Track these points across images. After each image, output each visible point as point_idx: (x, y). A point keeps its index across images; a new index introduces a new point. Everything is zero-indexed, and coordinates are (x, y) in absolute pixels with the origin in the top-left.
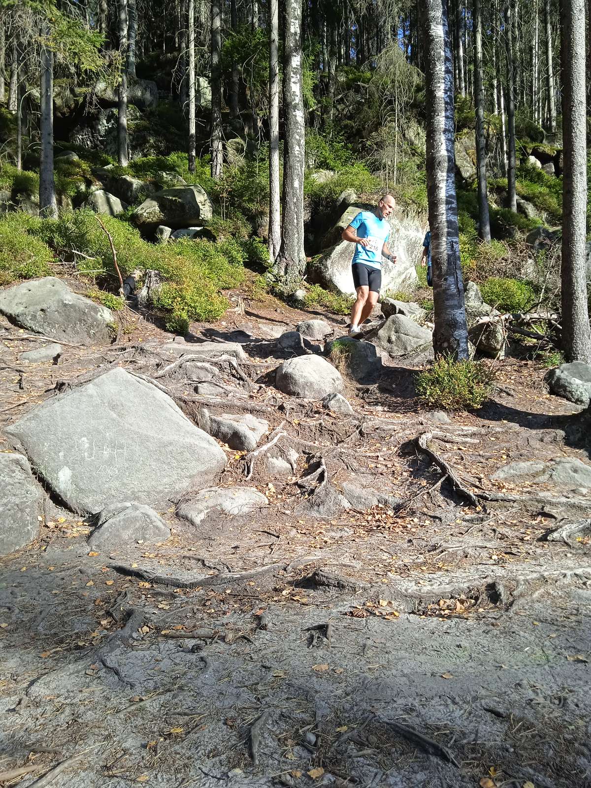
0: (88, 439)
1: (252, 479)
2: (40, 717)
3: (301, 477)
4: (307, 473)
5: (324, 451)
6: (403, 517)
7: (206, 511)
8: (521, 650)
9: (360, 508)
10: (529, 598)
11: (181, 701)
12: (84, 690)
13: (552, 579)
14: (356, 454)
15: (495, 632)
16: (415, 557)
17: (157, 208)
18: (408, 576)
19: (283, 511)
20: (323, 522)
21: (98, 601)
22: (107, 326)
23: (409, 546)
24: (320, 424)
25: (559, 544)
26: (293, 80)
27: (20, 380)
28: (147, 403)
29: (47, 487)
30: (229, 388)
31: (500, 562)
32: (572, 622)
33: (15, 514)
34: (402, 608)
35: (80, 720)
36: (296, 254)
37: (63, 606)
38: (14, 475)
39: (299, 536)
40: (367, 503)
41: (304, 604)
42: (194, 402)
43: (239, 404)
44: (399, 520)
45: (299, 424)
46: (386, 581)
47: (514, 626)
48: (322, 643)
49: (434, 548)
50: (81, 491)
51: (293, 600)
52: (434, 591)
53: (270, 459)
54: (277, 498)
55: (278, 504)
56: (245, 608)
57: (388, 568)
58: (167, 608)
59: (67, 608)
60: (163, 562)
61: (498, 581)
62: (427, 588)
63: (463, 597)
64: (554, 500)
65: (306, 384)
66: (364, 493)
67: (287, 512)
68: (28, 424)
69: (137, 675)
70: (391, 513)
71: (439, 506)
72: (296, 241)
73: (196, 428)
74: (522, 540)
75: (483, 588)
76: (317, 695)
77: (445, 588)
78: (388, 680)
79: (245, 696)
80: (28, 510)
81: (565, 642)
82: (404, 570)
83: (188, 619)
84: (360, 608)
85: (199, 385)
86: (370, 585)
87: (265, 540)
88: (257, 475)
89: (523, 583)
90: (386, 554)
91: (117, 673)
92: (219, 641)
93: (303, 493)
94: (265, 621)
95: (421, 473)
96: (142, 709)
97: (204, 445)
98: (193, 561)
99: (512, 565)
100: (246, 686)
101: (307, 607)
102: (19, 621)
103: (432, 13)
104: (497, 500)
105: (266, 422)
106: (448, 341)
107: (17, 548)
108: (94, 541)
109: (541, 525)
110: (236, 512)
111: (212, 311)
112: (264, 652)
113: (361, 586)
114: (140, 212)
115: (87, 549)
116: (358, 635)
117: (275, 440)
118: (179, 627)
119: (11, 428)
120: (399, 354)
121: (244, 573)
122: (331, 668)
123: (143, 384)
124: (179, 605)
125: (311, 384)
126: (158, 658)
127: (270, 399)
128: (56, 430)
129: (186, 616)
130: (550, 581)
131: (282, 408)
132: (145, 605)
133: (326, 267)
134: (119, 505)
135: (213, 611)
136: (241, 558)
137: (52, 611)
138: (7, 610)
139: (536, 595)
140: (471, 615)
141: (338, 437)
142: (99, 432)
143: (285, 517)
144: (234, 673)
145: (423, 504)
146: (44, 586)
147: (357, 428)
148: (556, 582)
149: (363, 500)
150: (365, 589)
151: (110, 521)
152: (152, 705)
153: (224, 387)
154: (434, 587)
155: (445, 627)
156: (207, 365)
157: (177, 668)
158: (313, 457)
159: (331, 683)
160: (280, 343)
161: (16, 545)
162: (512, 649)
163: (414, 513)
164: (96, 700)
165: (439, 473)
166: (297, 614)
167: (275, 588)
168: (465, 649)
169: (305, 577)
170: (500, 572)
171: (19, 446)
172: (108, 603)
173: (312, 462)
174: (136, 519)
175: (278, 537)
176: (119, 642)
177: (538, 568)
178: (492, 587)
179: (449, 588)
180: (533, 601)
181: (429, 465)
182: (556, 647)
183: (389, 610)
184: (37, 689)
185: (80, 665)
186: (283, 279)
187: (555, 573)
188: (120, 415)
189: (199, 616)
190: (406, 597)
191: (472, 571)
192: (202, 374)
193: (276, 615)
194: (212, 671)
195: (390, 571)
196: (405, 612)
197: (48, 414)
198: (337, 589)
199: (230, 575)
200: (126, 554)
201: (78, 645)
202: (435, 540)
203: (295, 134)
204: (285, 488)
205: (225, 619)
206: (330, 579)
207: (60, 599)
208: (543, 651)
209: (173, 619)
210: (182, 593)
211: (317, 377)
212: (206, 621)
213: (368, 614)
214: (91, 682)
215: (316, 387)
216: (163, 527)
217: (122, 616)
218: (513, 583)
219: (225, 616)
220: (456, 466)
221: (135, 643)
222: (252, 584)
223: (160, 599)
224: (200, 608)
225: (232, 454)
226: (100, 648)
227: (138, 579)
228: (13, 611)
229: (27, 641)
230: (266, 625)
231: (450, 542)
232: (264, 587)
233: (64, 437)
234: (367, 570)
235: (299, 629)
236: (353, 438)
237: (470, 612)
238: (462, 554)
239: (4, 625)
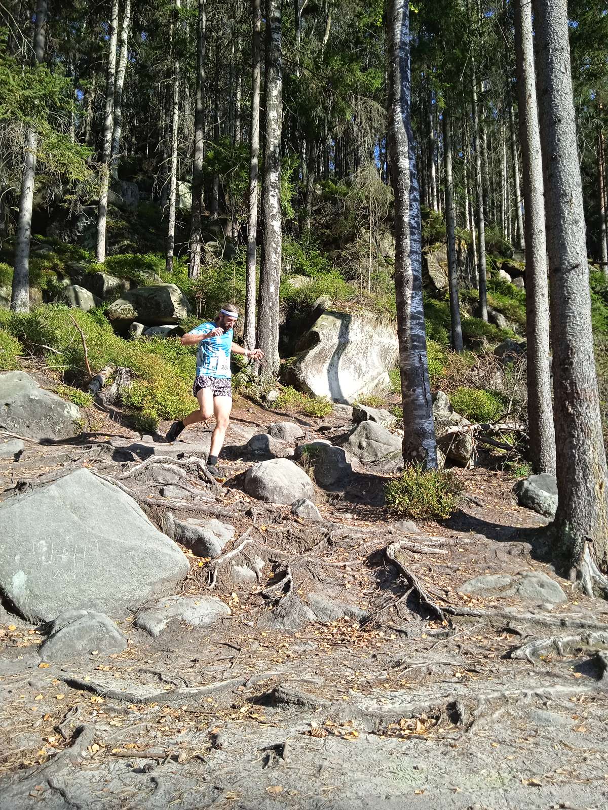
0: (46, 542)
1: (216, 588)
3: (266, 586)
4: (272, 582)
5: (290, 560)
7: (165, 621)
8: (477, 772)
9: (325, 620)
10: (489, 719)
13: (513, 699)
14: (323, 563)
15: (453, 753)
16: (378, 673)
17: (131, 306)
18: (370, 694)
19: (246, 622)
20: (287, 635)
21: (46, 717)
22: (74, 422)
23: (372, 662)
24: (288, 531)
25: (523, 662)
26: (271, 193)
28: (109, 506)
30: (196, 491)
31: (463, 681)
32: (530, 744)
34: (362, 727)
36: (270, 356)
37: (9, 722)
39: (261, 649)
40: (332, 615)
41: (261, 723)
42: (159, 506)
43: (205, 508)
44: (364, 634)
45: (266, 530)
47: (472, 747)
48: (278, 764)
49: (398, 664)
50: (36, 597)
51: (251, 717)
52: (395, 710)
53: (235, 567)
54: (240, 609)
55: (241, 615)
56: (200, 726)
57: (350, 686)
58: (119, 725)
59: (13, 724)
60: (117, 675)
61: (459, 700)
62: (388, 707)
63: (424, 716)
64: (519, 616)
65: (275, 488)
66: (330, 604)
67: (251, 623)
69: (85, 796)
70: (356, 626)
71: (405, 619)
72: (271, 343)
73: (160, 533)
74: (485, 657)
75: (445, 707)
77: (406, 707)
78: (341, 803)
81: (521, 764)
82: (366, 688)
83: (141, 737)
84: (319, 727)
85: (165, 487)
86: (330, 703)
87: (226, 653)
88: (220, 584)
89: (483, 702)
90: (349, 670)
91: (63, 795)
92: (172, 761)
93: (267, 604)
94: (220, 740)
95: (388, 584)
97: (169, 552)
98: (149, 675)
99: (475, 683)
101: (265, 726)
104: (463, 615)
105: (232, 527)
106: (418, 452)
108: (46, 651)
109: (506, 642)
110: (197, 622)
111: (183, 411)
112: (218, 773)
113: (322, 703)
114: (114, 308)
115: (38, 660)
116: (315, 755)
117: (241, 547)
118: (131, 745)
120: (370, 460)
122: (285, 789)
123: (107, 486)
124: (132, 722)
125: (280, 488)
126: (107, 778)
127: (237, 504)
128: (14, 531)
129: (139, 734)
130: (511, 701)
131: (249, 513)
132: (96, 722)
133: (300, 369)
134: (75, 613)
135: (167, 728)
136: (200, 672)
139: (496, 715)
140: (431, 735)
141: (306, 545)
142: (58, 535)
143: (247, 629)
144: (186, 795)
145: (389, 617)
147: (326, 536)
148: (517, 701)
149: (329, 612)
150: (325, 707)
151: (64, 630)
153: (192, 490)
154: (395, 705)
155: (404, 747)
156: (175, 467)
157: (126, 789)
158: (280, 565)
159: (284, 806)
160: (250, 445)
162: (468, 771)
163: (380, 626)
165: (406, 585)
166: (254, 733)
167: (233, 705)
168: (422, 771)
169: (264, 693)
170: (462, 690)
172: (57, 718)
173: (278, 570)
174: (91, 628)
175: (239, 650)
176: (68, 761)
177: (500, 687)
178: (452, 706)
179: (410, 707)
180: (493, 722)
181: (397, 576)
182: (512, 770)
183: (349, 729)
185: (25, 786)
186: (257, 380)
187: (516, 692)
188: (82, 518)
189: (153, 733)
190: (365, 715)
191: (434, 689)
192: (169, 476)
193: (232, 733)
194: (163, 792)
195: (352, 688)
196: (365, 732)
197: (7, 515)
198: (296, 706)
199: (187, 690)
200: (79, 666)
201: (23, 764)
202: (399, 655)
203: (273, 243)
204: (249, 598)
205: (179, 738)
206: (290, 695)
207: (6, 713)
208: (499, 774)
209: (124, 737)
210: (135, 709)
211: (286, 481)
212: (160, 740)
213: (327, 734)
214: (35, 803)
215: (285, 492)
216: (120, 637)
217: (72, 734)
218: (474, 702)
219: (180, 735)
220: (423, 578)
221: (84, 762)
222: (209, 700)
223: (112, 715)
224: (154, 725)
225: (195, 560)
226: (47, 767)
227: (90, 693)
230: (221, 745)
231: (414, 658)
232: (222, 703)
233: (21, 539)
234: (329, 686)
235: (255, 749)
236: (321, 547)
237: (430, 733)
238: (426, 671)
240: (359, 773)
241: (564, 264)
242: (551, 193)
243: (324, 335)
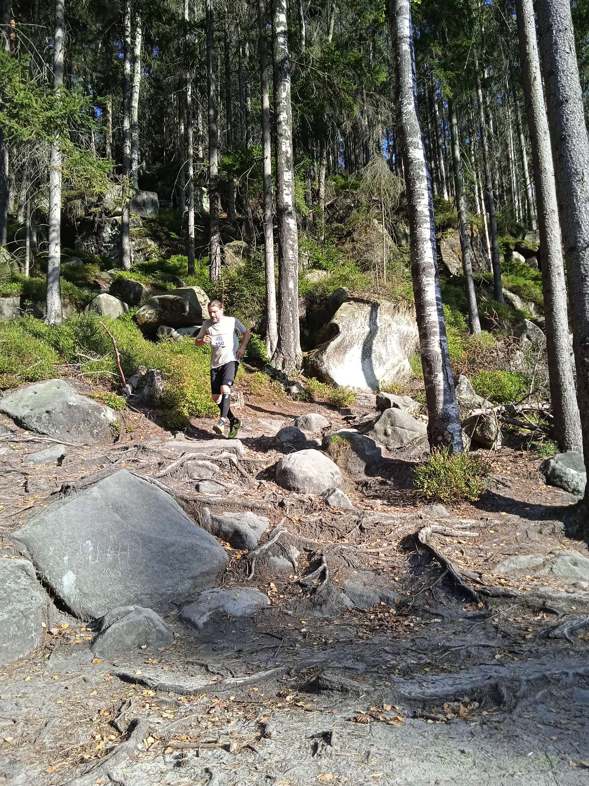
0: (92, 542)
1: (254, 579)
3: (303, 575)
4: (308, 571)
5: (325, 548)
7: (208, 614)
8: (525, 755)
9: (361, 606)
10: (531, 699)
13: (555, 679)
14: (357, 551)
15: (500, 736)
16: (418, 657)
17: (158, 310)
18: (412, 679)
19: (285, 611)
20: (326, 622)
21: (102, 711)
22: (110, 425)
23: (411, 646)
24: (321, 520)
25: (561, 641)
26: (285, 192)
27: (26, 483)
28: (149, 504)
29: (51, 592)
30: (229, 485)
31: (503, 662)
32: (575, 725)
33: (19, 621)
34: (406, 712)
36: (292, 350)
37: (68, 717)
38: (19, 581)
40: (369, 601)
41: (307, 710)
42: (195, 501)
43: (239, 502)
44: (401, 619)
45: (299, 520)
46: (390, 684)
47: (518, 730)
49: (437, 647)
50: (85, 595)
51: (297, 706)
52: (438, 694)
53: (272, 558)
54: (279, 598)
55: (280, 605)
56: (249, 716)
57: (391, 671)
58: (172, 717)
59: (71, 719)
60: (166, 668)
61: (500, 682)
62: (431, 690)
63: (467, 699)
64: (554, 595)
65: (305, 479)
66: (366, 590)
67: (290, 612)
68: (34, 529)
70: (392, 610)
71: (441, 603)
72: (292, 337)
73: (198, 528)
74: (524, 638)
75: (487, 689)
77: (448, 690)
80: (32, 617)
81: (570, 745)
82: (407, 673)
83: (192, 728)
84: (364, 713)
85: (200, 483)
86: (373, 689)
87: (268, 643)
88: (258, 575)
89: (525, 683)
90: (390, 656)
93: (305, 592)
94: (269, 729)
95: (422, 569)
97: (208, 546)
98: (196, 667)
99: (515, 664)
101: (311, 713)
102: (25, 734)
104: (498, 596)
105: (267, 519)
106: (443, 436)
107: (21, 656)
108: (97, 648)
109: (544, 621)
110: (239, 614)
111: (212, 408)
112: (269, 761)
113: (365, 689)
114: (142, 313)
115: (90, 656)
116: (362, 742)
117: (276, 538)
118: (184, 737)
119: (17, 534)
120: (396, 447)
121: (247, 678)
122: (336, 777)
123: (146, 485)
124: (183, 714)
125: (310, 478)
126: (163, 770)
127: (270, 496)
128: (61, 534)
129: (191, 725)
130: (552, 681)
131: (282, 504)
132: (149, 715)
133: (322, 361)
134: (123, 609)
135: (217, 719)
136: (245, 662)
137: (57, 723)
138: (13, 723)
139: (539, 695)
140: (474, 718)
141: (339, 533)
142: (103, 535)
143: (287, 618)
144: (240, 785)
145: (425, 601)
146: (48, 697)
147: (357, 524)
148: (559, 681)
149: (365, 598)
150: (366, 692)
151: (113, 626)
153: (225, 484)
154: (437, 689)
156: (208, 463)
158: (314, 554)
160: (278, 438)
161: (20, 653)
162: (515, 754)
163: (416, 610)
165: (440, 569)
166: (301, 721)
167: (279, 693)
168: (469, 755)
169: (308, 681)
170: (502, 672)
171: (24, 551)
172: (112, 712)
173: (313, 559)
174: (139, 623)
175: (281, 639)
176: (125, 754)
177: (541, 667)
178: (495, 688)
179: (452, 691)
180: (536, 703)
181: (429, 560)
182: (560, 752)
183: (393, 715)
185: (87, 779)
186: (281, 374)
187: (557, 672)
188: (124, 517)
189: (204, 724)
190: (409, 700)
191: (475, 671)
192: (203, 472)
193: (280, 722)
194: (217, 783)
195: (393, 673)
196: (409, 717)
197: (54, 518)
198: (340, 693)
199: (233, 680)
200: (129, 661)
201: (83, 759)
202: (438, 639)
203: (289, 240)
204: (287, 588)
205: (229, 728)
206: (333, 682)
207: (64, 709)
208: (547, 756)
209: (177, 729)
210: (186, 701)
211: (316, 472)
212: (211, 730)
213: (372, 720)
215: (315, 482)
216: (166, 631)
217: (127, 727)
218: (517, 683)
219: (229, 725)
220: (456, 561)
221: (141, 755)
222: (256, 689)
223: (164, 708)
224: (204, 716)
225: (233, 553)
226: (106, 760)
227: (141, 687)
228: (18, 724)
229: (33, 755)
230: (270, 734)
231: (453, 641)
232: (268, 692)
233: (69, 541)
234: (370, 672)
235: (303, 737)
236: (354, 534)
237: (473, 715)
238: (465, 654)
239: (9, 739)
240: (407, 759)
241: (579, 242)
242: (562, 173)
243: (343, 326)
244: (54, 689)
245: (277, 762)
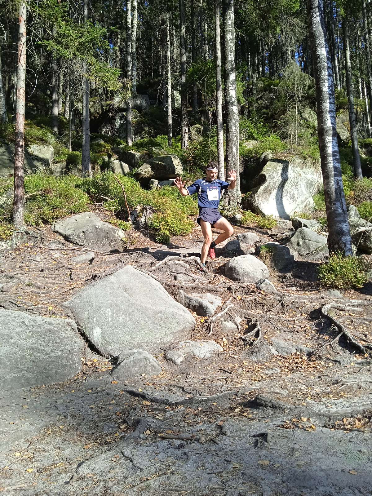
0: (111, 310)
1: (212, 335)
2: (84, 488)
3: (244, 334)
4: (247, 331)
5: (258, 317)
6: (313, 361)
7: (183, 356)
9: (284, 354)
11: (172, 481)
12: (112, 471)
14: (280, 319)
16: (324, 388)
17: (150, 169)
18: (320, 401)
19: (233, 356)
20: (260, 364)
21: (118, 413)
22: (121, 240)
23: (319, 381)
24: (255, 299)
26: (230, 88)
27: (71, 274)
28: (145, 287)
29: (87, 340)
30: (195, 277)
33: (68, 356)
34: (317, 423)
35: (109, 491)
36: (235, 192)
37: (97, 416)
38: (67, 332)
39: (244, 373)
40: (288, 351)
41: (250, 419)
42: (174, 286)
43: (202, 287)
44: (311, 363)
45: (241, 299)
46: (305, 404)
48: (264, 446)
49: (337, 382)
50: (107, 342)
51: (243, 415)
52: (339, 412)
53: (224, 322)
54: (229, 348)
55: (230, 352)
56: (211, 420)
57: (305, 396)
58: (161, 418)
59: (99, 417)
60: (157, 388)
62: (334, 410)
63: (360, 416)
65: (245, 273)
66: (286, 344)
67: (236, 357)
68: (76, 301)
69: (144, 462)
70: (305, 358)
71: (338, 353)
73: (175, 302)
76: (263, 482)
77: (346, 410)
78: (311, 473)
79: (214, 480)
80: (75, 354)
82: (317, 397)
83: (175, 426)
84: (288, 422)
85: (177, 275)
86: (294, 407)
87: (222, 375)
88: (215, 333)
90: (304, 386)
91: (131, 461)
92: (195, 442)
93: (245, 345)
94: (225, 429)
95: (324, 331)
96: (148, 486)
97: (183, 314)
98: (177, 388)
100: (215, 474)
101: (253, 420)
102: (71, 424)
103: (318, 41)
105: (220, 298)
106: (338, 244)
107: (69, 378)
108: (115, 374)
110: (203, 356)
111: (183, 229)
112: (226, 450)
114: (140, 172)
115: (111, 379)
116: (288, 441)
117: (226, 310)
118: (170, 431)
119: (66, 303)
120: (305, 253)
121: (209, 396)
122: (272, 463)
123: (143, 275)
125: (248, 273)
126: (157, 452)
127: (222, 283)
128: (92, 304)
129: (174, 424)
131: (229, 289)
132: (147, 417)
133: (254, 199)
134: (130, 351)
135: (191, 421)
136: (207, 387)
137: (90, 419)
138: (64, 417)
140: (366, 429)
141: (267, 308)
142: (117, 305)
143: (234, 360)
144: (207, 464)
145: (327, 352)
146: (85, 402)
147: (280, 302)
149: (286, 349)
150: (289, 408)
151: (125, 361)
152: (155, 483)
153: (193, 276)
154: (339, 409)
155: (349, 437)
156: (182, 263)
157: (169, 459)
158: (251, 320)
159: (272, 474)
160: (226, 248)
161: (68, 376)
163: (321, 358)
164: (119, 478)
165: (337, 331)
166: (246, 425)
167: (230, 407)
168: (364, 454)
169: (250, 400)
171: (70, 314)
172: (124, 414)
173: (250, 324)
174: (140, 360)
175: (231, 373)
176: (132, 440)
179: (349, 410)
181: (330, 326)
183: (308, 424)
184: (83, 469)
185: (108, 454)
186: (227, 208)
188: (130, 295)
189: (182, 424)
190: (319, 415)
191: (365, 398)
192: (179, 268)
193: (232, 425)
194: (192, 462)
195: (307, 397)
196: (319, 426)
197: (87, 294)
198: (271, 409)
199: (200, 398)
200: (135, 383)
201: (106, 442)
202: (337, 376)
203: (233, 120)
204: (234, 341)
205: (199, 427)
206: (267, 402)
207: (95, 411)
209: (165, 426)
210: (170, 409)
211: (252, 269)
212: (187, 428)
213: (294, 427)
214: (116, 466)
215: (251, 275)
216: (157, 366)
217: (133, 423)
219: (199, 425)
220: (348, 326)
221: (142, 441)
222: (215, 404)
223: (157, 413)
224: (182, 419)
225: (199, 318)
226: (120, 444)
227: (142, 399)
228: (67, 418)
229: (76, 437)
230: (226, 432)
231: (348, 378)
232: (223, 406)
233: (96, 308)
234: (291, 396)
235: (248, 436)
236: (277, 308)
237: (365, 427)
238: (357, 387)
239: (62, 427)
243: (269, 176)
244: (88, 398)
245: (231, 451)
